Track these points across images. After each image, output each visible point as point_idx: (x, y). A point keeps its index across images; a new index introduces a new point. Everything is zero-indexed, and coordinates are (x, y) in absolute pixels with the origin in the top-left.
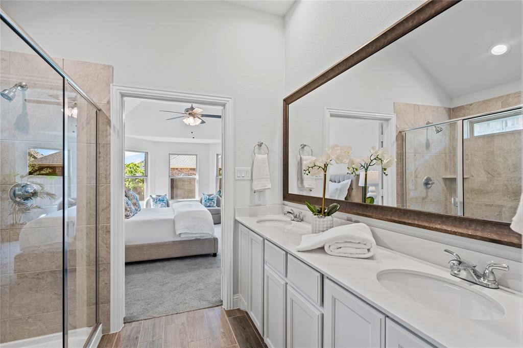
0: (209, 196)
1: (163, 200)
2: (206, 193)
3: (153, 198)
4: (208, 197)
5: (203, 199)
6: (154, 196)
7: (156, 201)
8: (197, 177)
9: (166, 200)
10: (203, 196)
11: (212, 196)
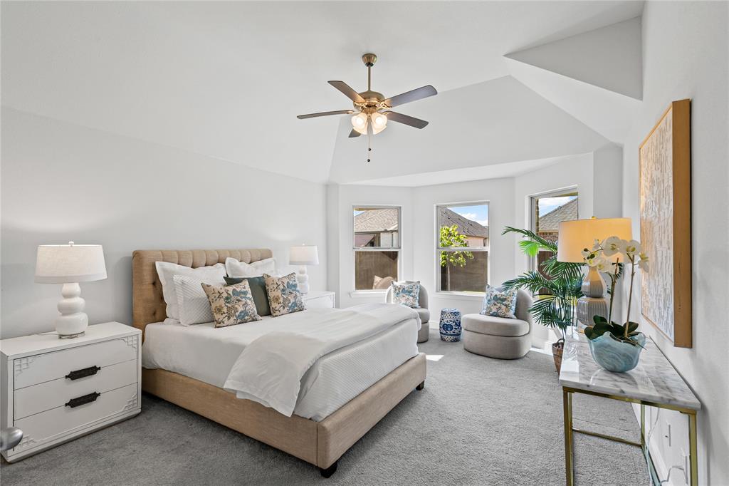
8: (488, 248)
10: (487, 290)
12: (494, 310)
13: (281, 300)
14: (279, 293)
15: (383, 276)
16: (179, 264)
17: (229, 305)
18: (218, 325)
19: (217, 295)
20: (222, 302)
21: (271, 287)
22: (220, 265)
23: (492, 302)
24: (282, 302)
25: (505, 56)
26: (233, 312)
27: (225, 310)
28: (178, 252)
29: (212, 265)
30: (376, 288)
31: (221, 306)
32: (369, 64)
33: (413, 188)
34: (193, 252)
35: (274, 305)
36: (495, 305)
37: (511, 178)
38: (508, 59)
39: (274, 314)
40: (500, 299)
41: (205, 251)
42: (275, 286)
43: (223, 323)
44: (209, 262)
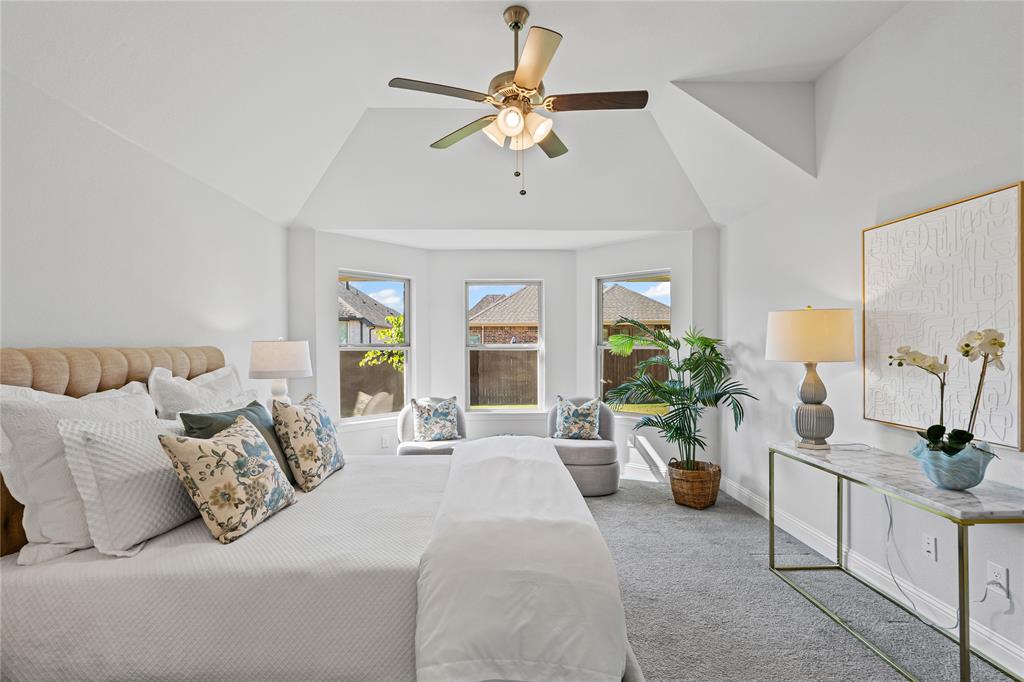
0: (578, 402)
1: (447, 415)
2: (569, 396)
3: (418, 407)
4: (574, 407)
5: (559, 412)
6: (423, 402)
7: (426, 415)
8: (540, 346)
9: (454, 412)
10: (558, 404)
11: (585, 406)
12: (575, 430)
13: (319, 453)
14: (312, 439)
15: (371, 392)
16: (34, 386)
17: (248, 481)
18: (230, 535)
19: (213, 461)
20: (230, 475)
21: (294, 427)
22: (136, 385)
23: (572, 419)
24: (320, 456)
25: (672, 82)
26: (259, 493)
27: (241, 494)
28: (30, 356)
29: (117, 387)
30: (364, 412)
31: (228, 486)
32: (516, 26)
33: (430, 251)
34: (69, 355)
35: (306, 465)
36: (576, 423)
37: (571, 253)
38: (676, 88)
39: (310, 485)
40: (582, 414)
41: (96, 352)
42: (304, 425)
43: (244, 525)
44: (110, 380)
